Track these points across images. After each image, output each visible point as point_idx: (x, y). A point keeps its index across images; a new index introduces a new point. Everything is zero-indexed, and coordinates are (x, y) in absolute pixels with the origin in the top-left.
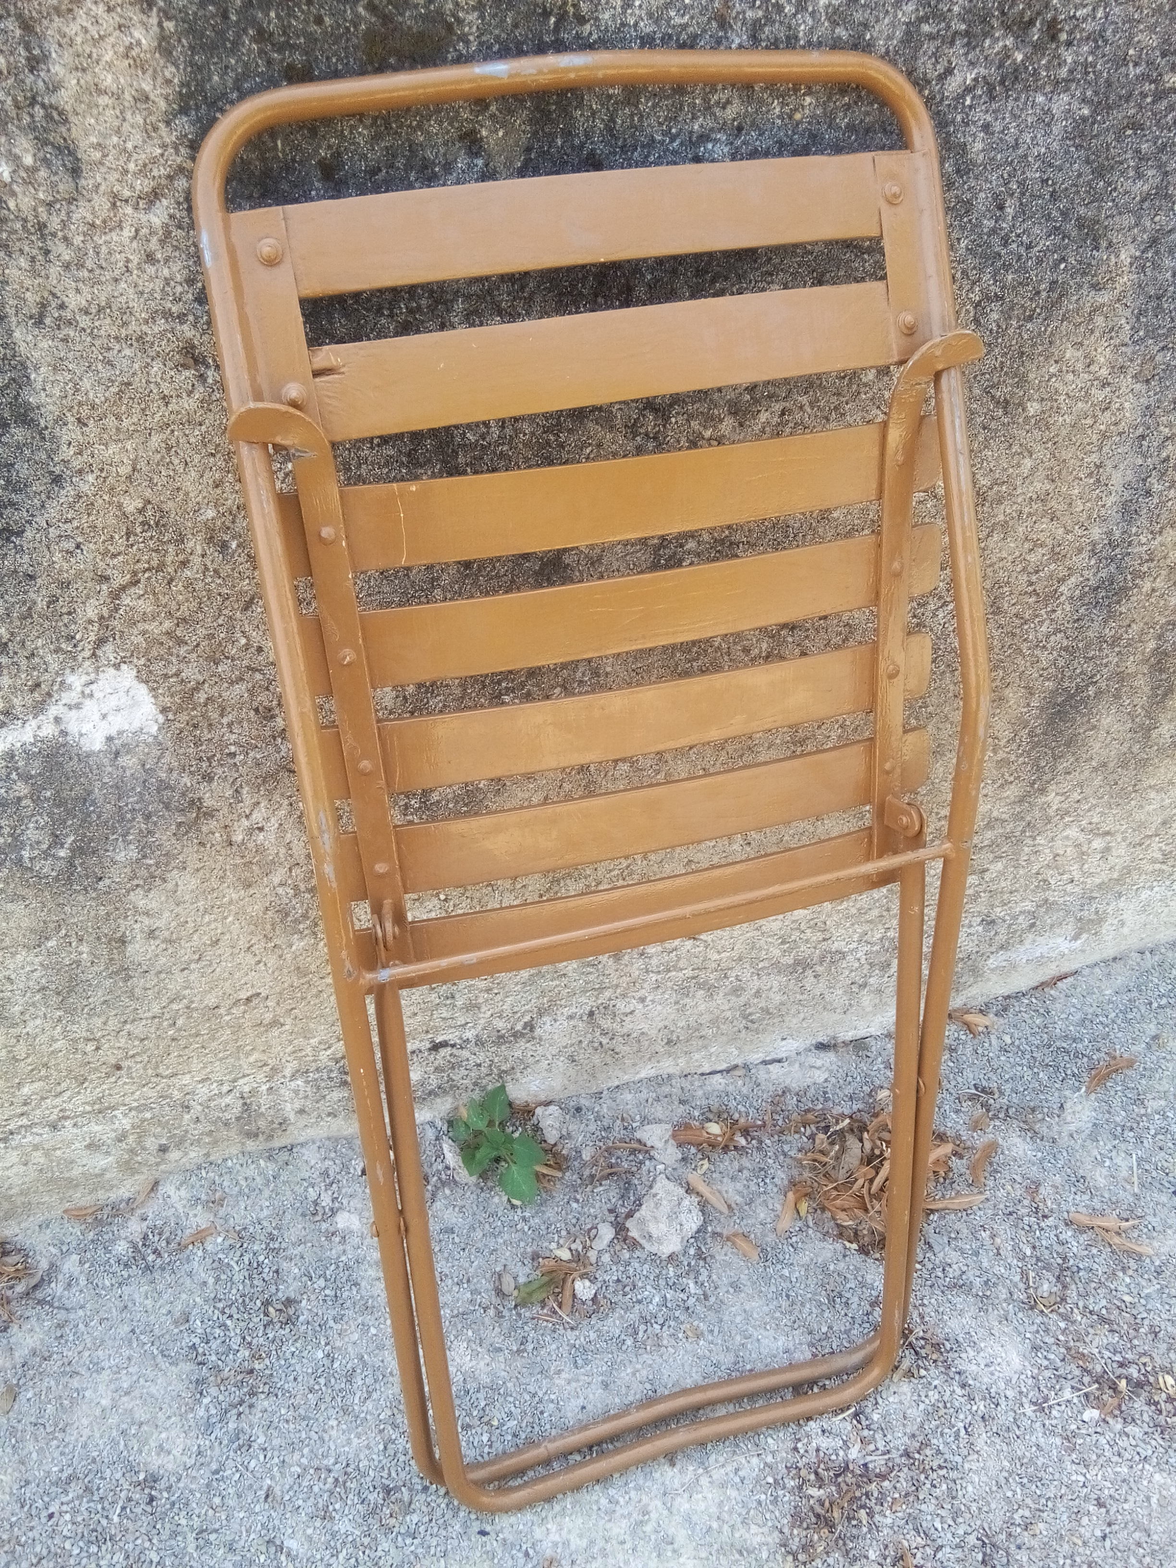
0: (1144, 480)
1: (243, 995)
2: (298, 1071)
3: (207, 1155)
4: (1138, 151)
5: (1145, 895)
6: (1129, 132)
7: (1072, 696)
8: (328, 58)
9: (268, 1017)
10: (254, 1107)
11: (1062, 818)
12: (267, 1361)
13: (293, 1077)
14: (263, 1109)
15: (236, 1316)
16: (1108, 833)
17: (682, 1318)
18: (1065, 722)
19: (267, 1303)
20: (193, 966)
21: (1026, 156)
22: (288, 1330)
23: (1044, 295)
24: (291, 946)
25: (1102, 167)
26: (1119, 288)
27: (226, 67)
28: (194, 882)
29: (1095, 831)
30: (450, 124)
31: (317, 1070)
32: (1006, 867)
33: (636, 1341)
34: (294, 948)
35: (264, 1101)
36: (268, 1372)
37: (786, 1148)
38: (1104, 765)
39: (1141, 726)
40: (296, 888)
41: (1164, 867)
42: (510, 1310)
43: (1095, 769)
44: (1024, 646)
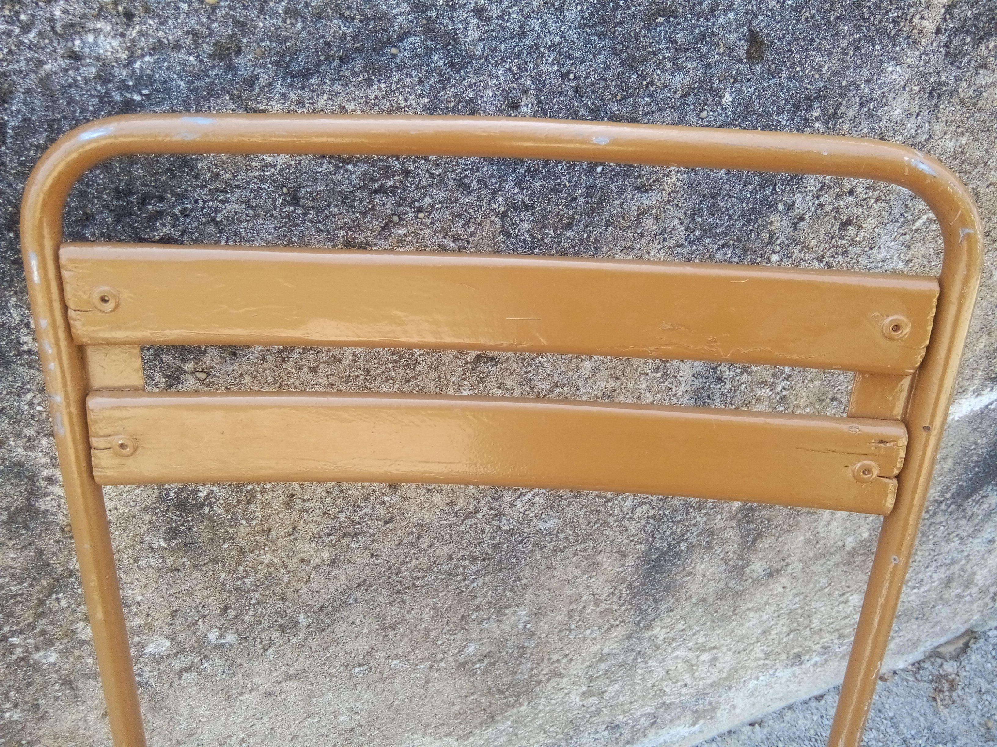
0: (715, 369)
4: (673, 41)
5: (752, 684)
6: (660, 20)
7: (665, 553)
11: (670, 644)
16: (714, 648)
18: (661, 573)
23: (581, 201)
25: (632, 57)
26: (668, 190)
29: (702, 648)
32: (622, 687)
38: (704, 600)
39: (735, 567)
41: (767, 662)
43: (696, 604)
44: (611, 520)
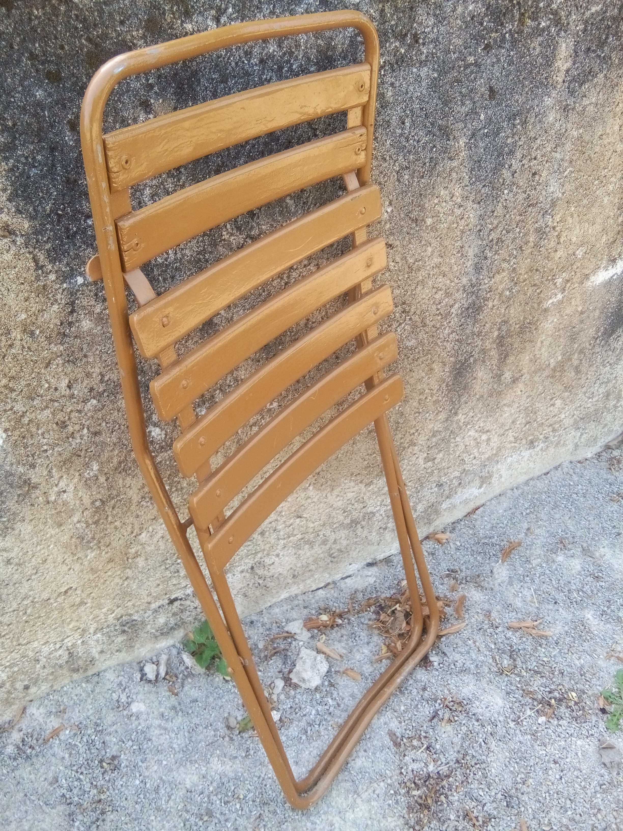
0: (483, 252)
1: (63, 590)
2: (97, 629)
3: (52, 686)
4: (461, 92)
5: (509, 460)
6: (456, 84)
7: (463, 364)
8: (68, 67)
9: (78, 600)
10: (75, 654)
11: (466, 426)
12: (108, 793)
13: (95, 633)
14: (80, 654)
15: (85, 772)
16: (488, 431)
17: (329, 719)
18: (462, 377)
19: (101, 761)
20: (33, 577)
21: (412, 97)
22: (116, 773)
23: (428, 164)
24: (87, 557)
25: (446, 100)
26: (461, 159)
27: (15, 74)
28: (30, 528)
29: (482, 431)
30: (135, 98)
31: (108, 626)
32: (444, 456)
33: (307, 736)
34: (89, 557)
35: (80, 650)
36: (109, 799)
37: (362, 620)
38: (482, 396)
39: (496, 375)
40: (87, 522)
41: (516, 445)
42: (237, 735)
43: (478, 400)
44: (439, 342)
